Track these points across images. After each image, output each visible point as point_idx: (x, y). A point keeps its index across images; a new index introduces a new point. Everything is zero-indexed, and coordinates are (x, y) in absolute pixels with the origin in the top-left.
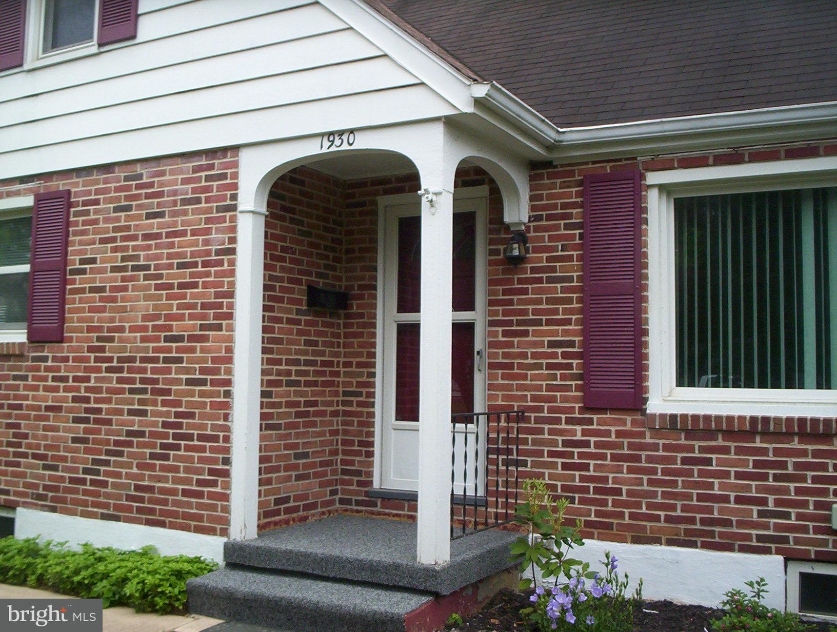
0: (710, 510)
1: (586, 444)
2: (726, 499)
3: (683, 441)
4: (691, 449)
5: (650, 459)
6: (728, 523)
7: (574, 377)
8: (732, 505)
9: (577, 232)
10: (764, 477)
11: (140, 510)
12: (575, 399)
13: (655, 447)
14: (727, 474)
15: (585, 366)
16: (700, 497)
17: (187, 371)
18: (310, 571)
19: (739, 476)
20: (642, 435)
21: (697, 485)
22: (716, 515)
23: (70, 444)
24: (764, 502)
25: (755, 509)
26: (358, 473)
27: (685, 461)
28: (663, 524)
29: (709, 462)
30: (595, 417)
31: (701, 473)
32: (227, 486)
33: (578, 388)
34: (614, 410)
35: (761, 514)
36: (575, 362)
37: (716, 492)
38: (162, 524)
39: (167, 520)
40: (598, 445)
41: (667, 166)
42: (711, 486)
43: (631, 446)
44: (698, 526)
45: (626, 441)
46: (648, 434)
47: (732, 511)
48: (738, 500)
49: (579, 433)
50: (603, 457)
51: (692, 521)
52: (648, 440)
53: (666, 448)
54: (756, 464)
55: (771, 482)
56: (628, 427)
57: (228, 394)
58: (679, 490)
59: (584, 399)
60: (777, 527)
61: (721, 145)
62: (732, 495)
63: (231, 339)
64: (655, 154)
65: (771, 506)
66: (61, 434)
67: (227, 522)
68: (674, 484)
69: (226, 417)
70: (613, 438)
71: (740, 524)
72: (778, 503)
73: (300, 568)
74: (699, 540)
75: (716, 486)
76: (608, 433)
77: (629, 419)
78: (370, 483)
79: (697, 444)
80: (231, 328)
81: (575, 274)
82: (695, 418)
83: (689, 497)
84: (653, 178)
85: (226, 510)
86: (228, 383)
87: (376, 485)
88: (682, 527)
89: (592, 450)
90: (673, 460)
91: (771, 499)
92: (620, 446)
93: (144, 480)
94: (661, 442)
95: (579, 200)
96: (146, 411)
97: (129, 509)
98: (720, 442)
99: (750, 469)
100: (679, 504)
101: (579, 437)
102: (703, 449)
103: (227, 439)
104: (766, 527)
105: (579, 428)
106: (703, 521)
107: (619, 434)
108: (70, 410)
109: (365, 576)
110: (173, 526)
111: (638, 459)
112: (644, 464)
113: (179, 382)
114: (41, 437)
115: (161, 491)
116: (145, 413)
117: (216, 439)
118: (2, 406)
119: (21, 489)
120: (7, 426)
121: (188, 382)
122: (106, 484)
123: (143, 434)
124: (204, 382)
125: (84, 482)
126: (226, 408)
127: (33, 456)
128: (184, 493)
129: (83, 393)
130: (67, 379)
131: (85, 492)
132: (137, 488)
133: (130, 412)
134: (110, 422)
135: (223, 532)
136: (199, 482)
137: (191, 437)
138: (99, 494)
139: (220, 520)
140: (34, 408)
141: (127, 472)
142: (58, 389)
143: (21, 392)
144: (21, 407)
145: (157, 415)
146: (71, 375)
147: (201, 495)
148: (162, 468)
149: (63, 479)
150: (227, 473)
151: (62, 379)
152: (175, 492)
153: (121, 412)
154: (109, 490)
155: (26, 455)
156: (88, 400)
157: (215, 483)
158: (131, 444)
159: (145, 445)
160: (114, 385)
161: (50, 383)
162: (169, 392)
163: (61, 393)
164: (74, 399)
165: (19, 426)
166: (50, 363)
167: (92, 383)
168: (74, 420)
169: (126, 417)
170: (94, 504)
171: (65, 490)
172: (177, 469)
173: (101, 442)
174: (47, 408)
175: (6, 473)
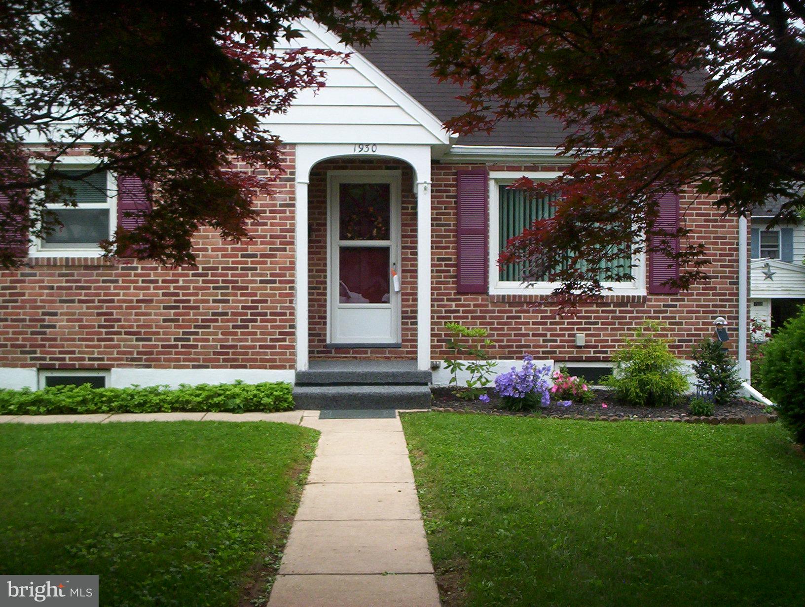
0: (520, 341)
1: (458, 311)
2: (528, 335)
3: (507, 308)
4: (511, 312)
5: (491, 318)
6: (529, 346)
7: (451, 277)
8: (531, 338)
9: (453, 200)
10: (546, 323)
11: (225, 360)
12: (452, 288)
13: (493, 312)
14: (528, 323)
15: (458, 271)
16: (515, 335)
17: (261, 275)
18: (355, 381)
19: (534, 323)
20: (487, 306)
21: (514, 329)
22: (523, 343)
23: (161, 323)
24: (545, 335)
25: (541, 339)
26: (319, 335)
27: (508, 318)
28: (497, 349)
29: (520, 317)
30: (462, 297)
31: (516, 323)
32: (294, 340)
33: (453, 283)
34: (472, 293)
35: (544, 341)
36: (452, 269)
37: (523, 332)
38: (245, 367)
39: (248, 364)
40: (464, 312)
41: (501, 169)
42: (520, 329)
43: (481, 311)
44: (515, 349)
45: (479, 309)
46: (490, 305)
47: (531, 341)
48: (534, 335)
49: (454, 306)
50: (467, 318)
51: (512, 346)
52: (490, 308)
53: (499, 312)
54: (542, 318)
55: (548, 326)
56: (480, 302)
57: (292, 288)
58: (505, 332)
59: (457, 288)
60: (551, 347)
61: (528, 162)
62: (531, 333)
63: (293, 256)
64: (495, 162)
65: (548, 337)
66: (153, 317)
67: (294, 361)
68: (503, 329)
69: (291, 302)
70: (472, 308)
71: (535, 347)
72: (551, 335)
73: (349, 381)
74: (515, 356)
75: (523, 329)
76: (469, 306)
77: (480, 298)
78: (325, 341)
79: (514, 309)
80: (293, 250)
81: (452, 223)
82: (514, 296)
83: (510, 335)
84: (493, 175)
85: (293, 354)
86: (293, 282)
87: (328, 342)
88: (507, 350)
89: (461, 314)
90: (502, 318)
91: (549, 333)
92: (475, 312)
93: (228, 342)
94: (497, 309)
95: (455, 183)
96: (229, 300)
97: (218, 360)
98: (525, 308)
99: (539, 320)
100: (505, 339)
101: (454, 308)
102: (517, 312)
103: (292, 314)
104: (547, 347)
105: (454, 303)
106: (517, 347)
107: (475, 306)
108: (162, 301)
109: (390, 380)
110: (252, 367)
111: (485, 318)
112: (488, 320)
113: (254, 282)
114: (133, 320)
115: (242, 347)
116: (227, 301)
117: (284, 314)
118: (93, 301)
119: (115, 356)
120: (99, 314)
121: (262, 282)
122: (196, 347)
123: (226, 314)
124: (274, 282)
125: (176, 346)
126: (291, 296)
127: (126, 333)
128: (261, 347)
129: (172, 290)
130: (157, 281)
131: (177, 353)
132: (222, 347)
133: (214, 301)
134: (197, 308)
135: (292, 367)
136: (272, 340)
137: (265, 314)
138: (190, 353)
139: (288, 360)
140: (124, 301)
141: (214, 338)
142: (148, 288)
143: (112, 291)
144: (112, 301)
145: (237, 302)
146: (160, 279)
147: (274, 347)
148: (242, 334)
149: (156, 346)
150: (293, 334)
151: (152, 282)
152: (254, 347)
153: (207, 301)
154: (199, 350)
155: (119, 333)
156: (177, 295)
157: (284, 340)
158: (216, 321)
159: (228, 321)
160: (200, 284)
161: (140, 284)
162: (246, 288)
163: (152, 291)
164: (164, 294)
165: (112, 314)
166: (139, 271)
167: (181, 284)
168: (165, 308)
169: (211, 304)
170: (185, 360)
171: (158, 353)
172: (255, 334)
173: (190, 321)
174: (138, 301)
175: (99, 347)
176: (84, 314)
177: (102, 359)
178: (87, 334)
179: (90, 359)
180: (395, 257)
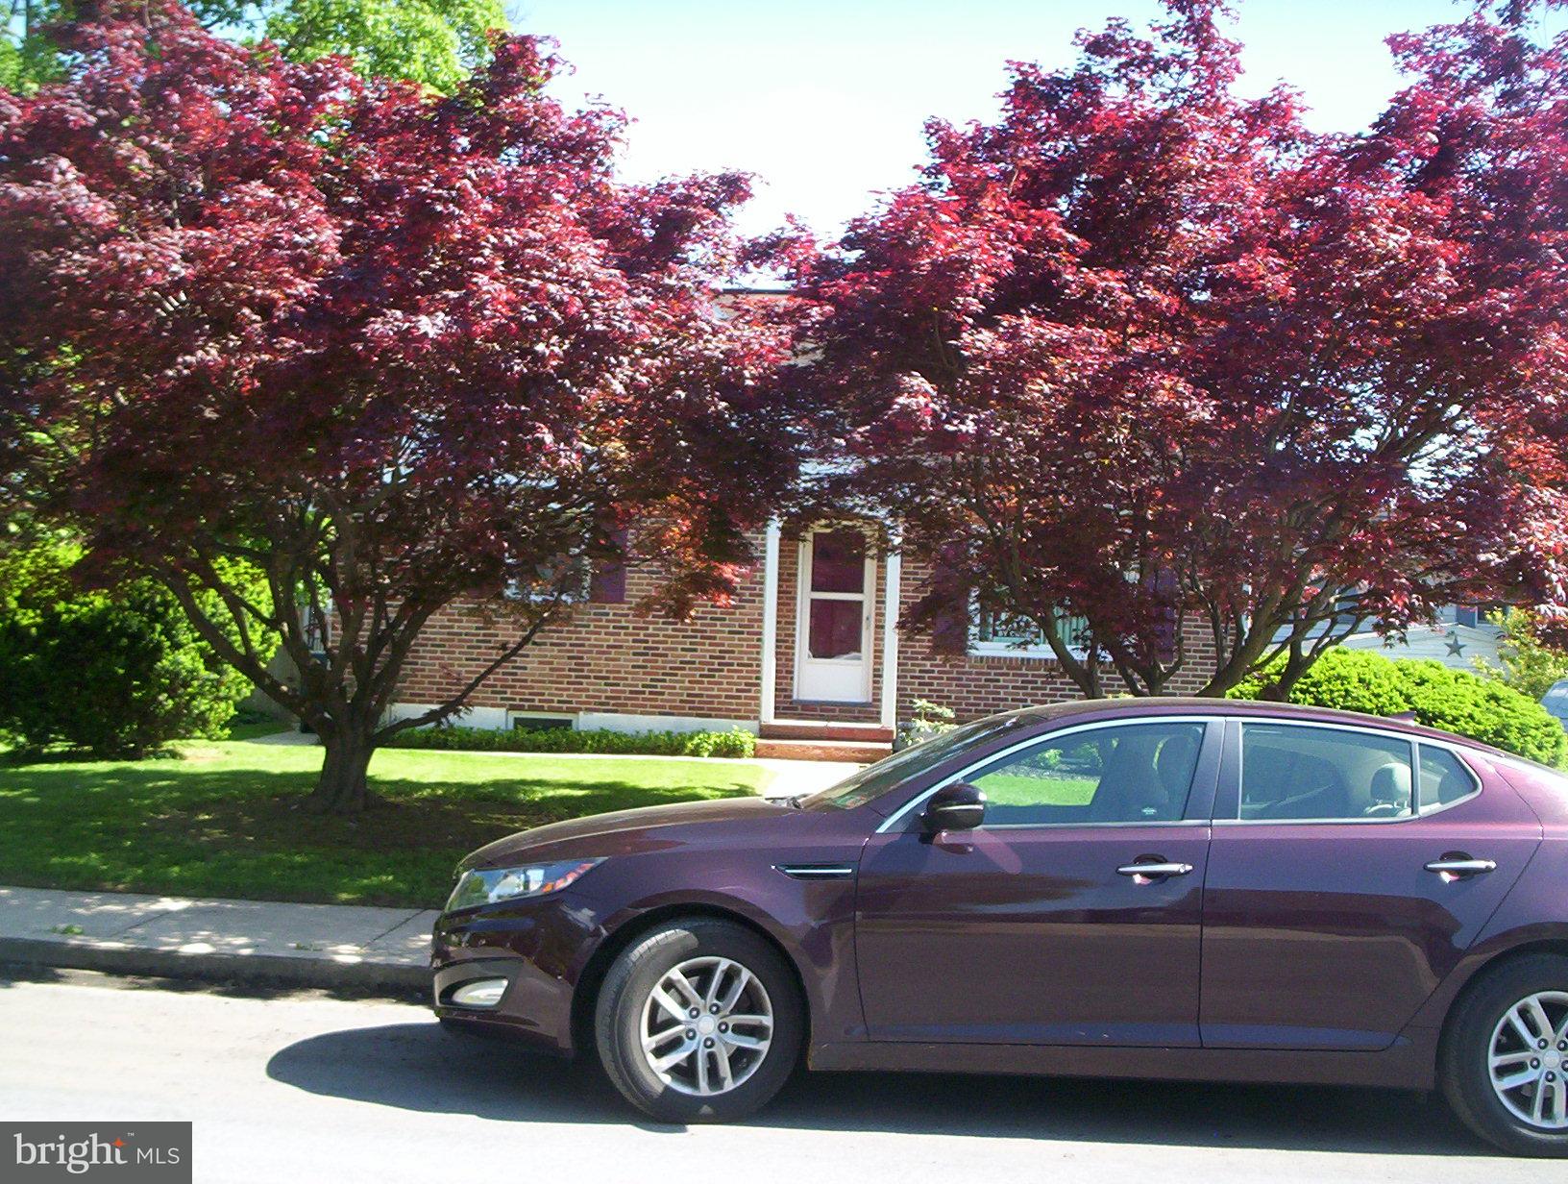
0: (998, 706)
1: (933, 671)
2: (1006, 700)
3: (986, 670)
4: (990, 674)
5: (967, 679)
7: (927, 635)
8: (1010, 703)
10: (1026, 688)
11: (690, 708)
13: (971, 673)
14: (1007, 687)
16: (993, 699)
17: (729, 626)
19: (1013, 687)
20: (964, 667)
21: (992, 693)
23: (630, 669)
24: (1025, 700)
26: (785, 690)
27: (986, 680)
28: (973, 714)
29: (998, 681)
30: (938, 657)
31: (994, 687)
32: (759, 692)
33: (929, 641)
34: (948, 653)
37: (1002, 696)
38: (709, 716)
39: (713, 713)
40: (939, 672)
42: (999, 693)
43: (958, 672)
45: (955, 670)
46: (968, 666)
48: (1013, 700)
49: (929, 666)
50: (942, 678)
52: (967, 669)
53: (977, 673)
54: (1023, 682)
55: (1029, 691)
56: (958, 662)
57: (759, 640)
58: (982, 696)
59: (932, 647)
62: (1010, 698)
63: (762, 608)
66: (622, 663)
67: (760, 713)
68: (980, 692)
69: (758, 653)
70: (948, 668)
72: (1032, 701)
75: (1002, 693)
76: (945, 666)
77: (959, 658)
78: (790, 697)
79: (993, 671)
80: (762, 602)
82: (993, 658)
83: (987, 699)
85: (758, 705)
86: (760, 633)
87: (795, 697)
89: (936, 675)
90: (980, 680)
92: (951, 672)
93: (695, 690)
94: (974, 670)
96: (697, 649)
97: (684, 708)
98: (1005, 671)
99: (1019, 684)
100: (982, 703)
101: (928, 668)
102: (996, 674)
103: (758, 666)
105: (928, 663)
107: (951, 666)
108: (631, 648)
110: (718, 717)
111: (961, 679)
112: (964, 682)
113: (723, 632)
114: (603, 665)
115: (708, 696)
116: (695, 650)
117: (751, 665)
118: (564, 645)
119: (584, 699)
120: (569, 658)
121: (730, 632)
122: (663, 694)
123: (694, 663)
124: (742, 633)
125: (644, 693)
126: (758, 647)
127: (596, 678)
128: (727, 697)
129: (642, 637)
130: (627, 628)
131: (644, 699)
132: (689, 695)
133: (683, 649)
134: (666, 655)
135: (756, 718)
136: (738, 690)
137: (732, 665)
138: (656, 700)
139: (753, 711)
140: (595, 646)
141: (681, 685)
142: (619, 634)
143: (583, 635)
144: (583, 645)
145: (705, 650)
146: (631, 625)
147: (739, 697)
148: (709, 683)
149: (624, 692)
150: (758, 685)
151: (623, 628)
152: (719, 697)
153: (676, 649)
154: (665, 697)
155: (589, 677)
156: (647, 642)
157: (749, 691)
158: (684, 669)
159: (696, 669)
160: (670, 632)
161: (611, 630)
162: (715, 638)
163: (622, 637)
164: (634, 641)
165: (582, 658)
166: (611, 617)
167: (650, 631)
168: (635, 654)
169: (680, 652)
170: (652, 706)
171: (626, 699)
172: (721, 683)
173: (657, 668)
174: (608, 647)
175: (568, 689)
176: (555, 657)
177: (571, 702)
178: (558, 676)
179: (559, 702)
180: (868, 610)
